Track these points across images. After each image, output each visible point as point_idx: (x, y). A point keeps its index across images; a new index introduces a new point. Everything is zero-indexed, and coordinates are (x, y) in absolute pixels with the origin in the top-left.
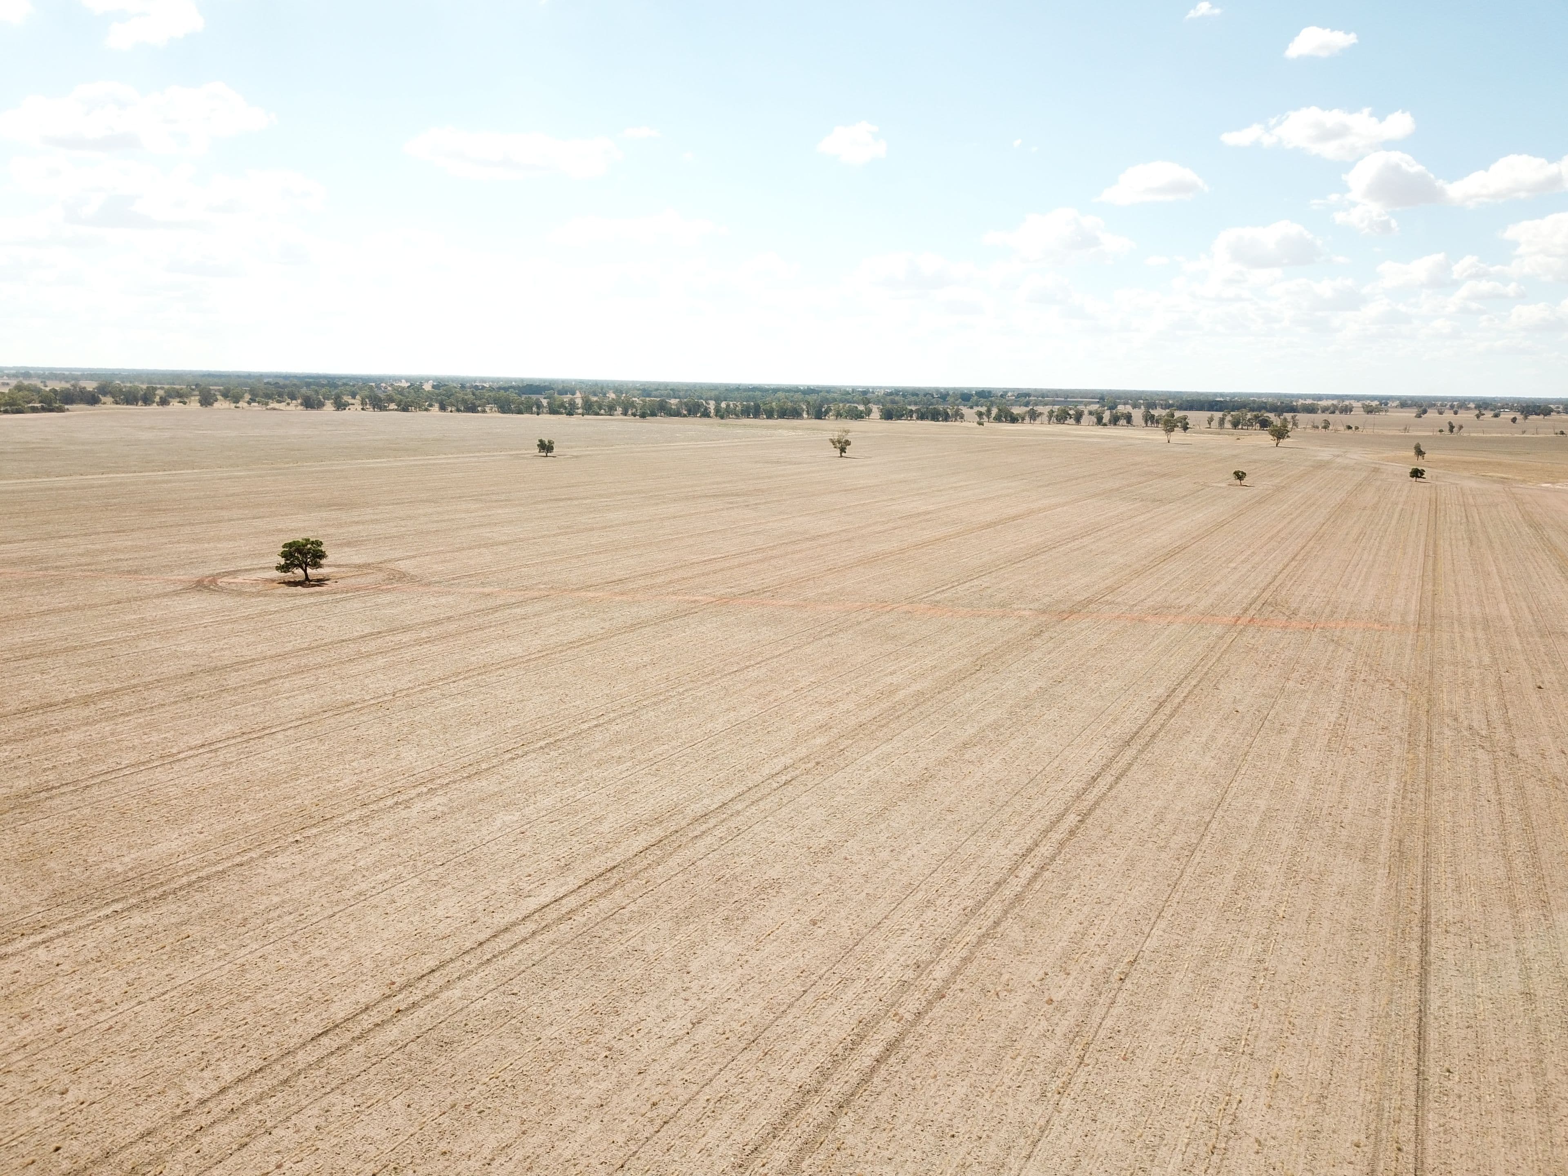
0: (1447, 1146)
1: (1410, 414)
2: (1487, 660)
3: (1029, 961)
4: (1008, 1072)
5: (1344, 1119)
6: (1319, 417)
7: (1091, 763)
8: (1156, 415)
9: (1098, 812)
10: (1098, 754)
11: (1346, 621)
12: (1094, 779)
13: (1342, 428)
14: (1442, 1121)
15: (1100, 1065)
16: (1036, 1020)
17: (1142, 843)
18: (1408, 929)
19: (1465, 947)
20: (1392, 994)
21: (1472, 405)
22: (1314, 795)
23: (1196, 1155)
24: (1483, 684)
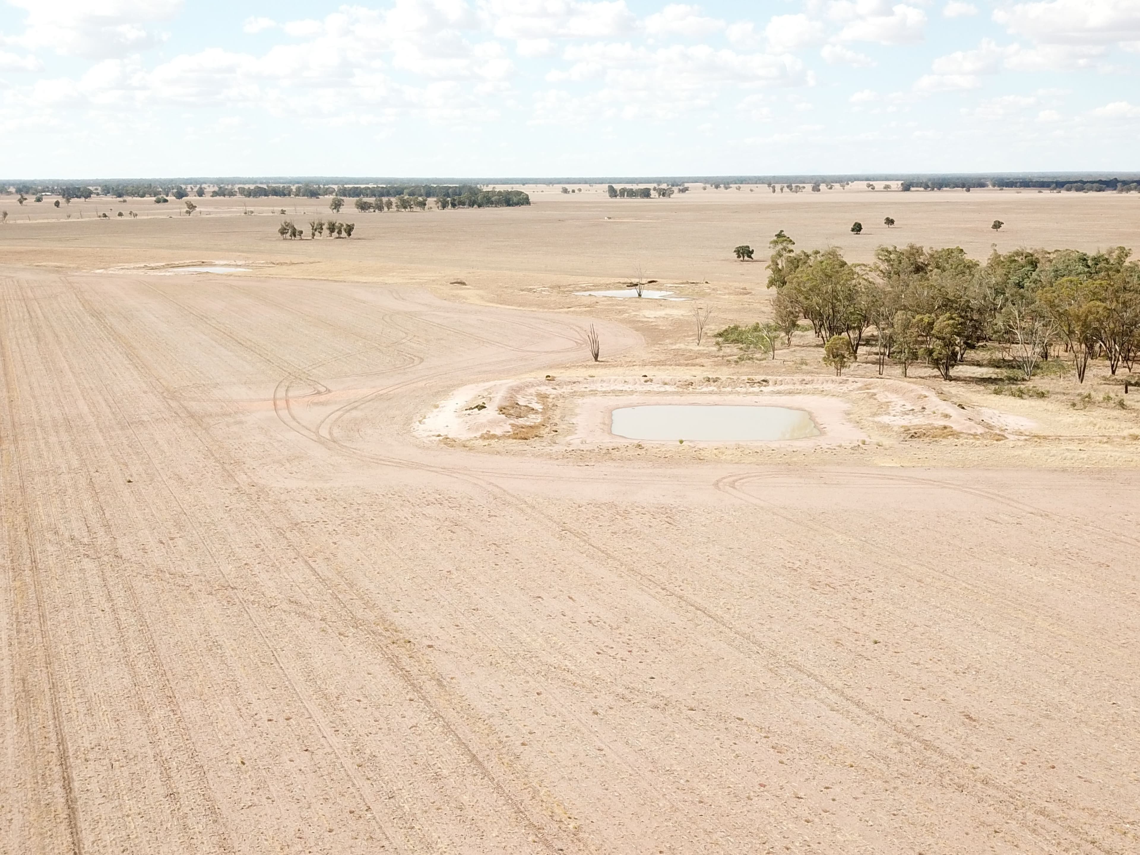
2: (75, 463)
18: (48, 772)
19: (107, 770)
20: (44, 848)
21: (12, 189)
24: (77, 489)
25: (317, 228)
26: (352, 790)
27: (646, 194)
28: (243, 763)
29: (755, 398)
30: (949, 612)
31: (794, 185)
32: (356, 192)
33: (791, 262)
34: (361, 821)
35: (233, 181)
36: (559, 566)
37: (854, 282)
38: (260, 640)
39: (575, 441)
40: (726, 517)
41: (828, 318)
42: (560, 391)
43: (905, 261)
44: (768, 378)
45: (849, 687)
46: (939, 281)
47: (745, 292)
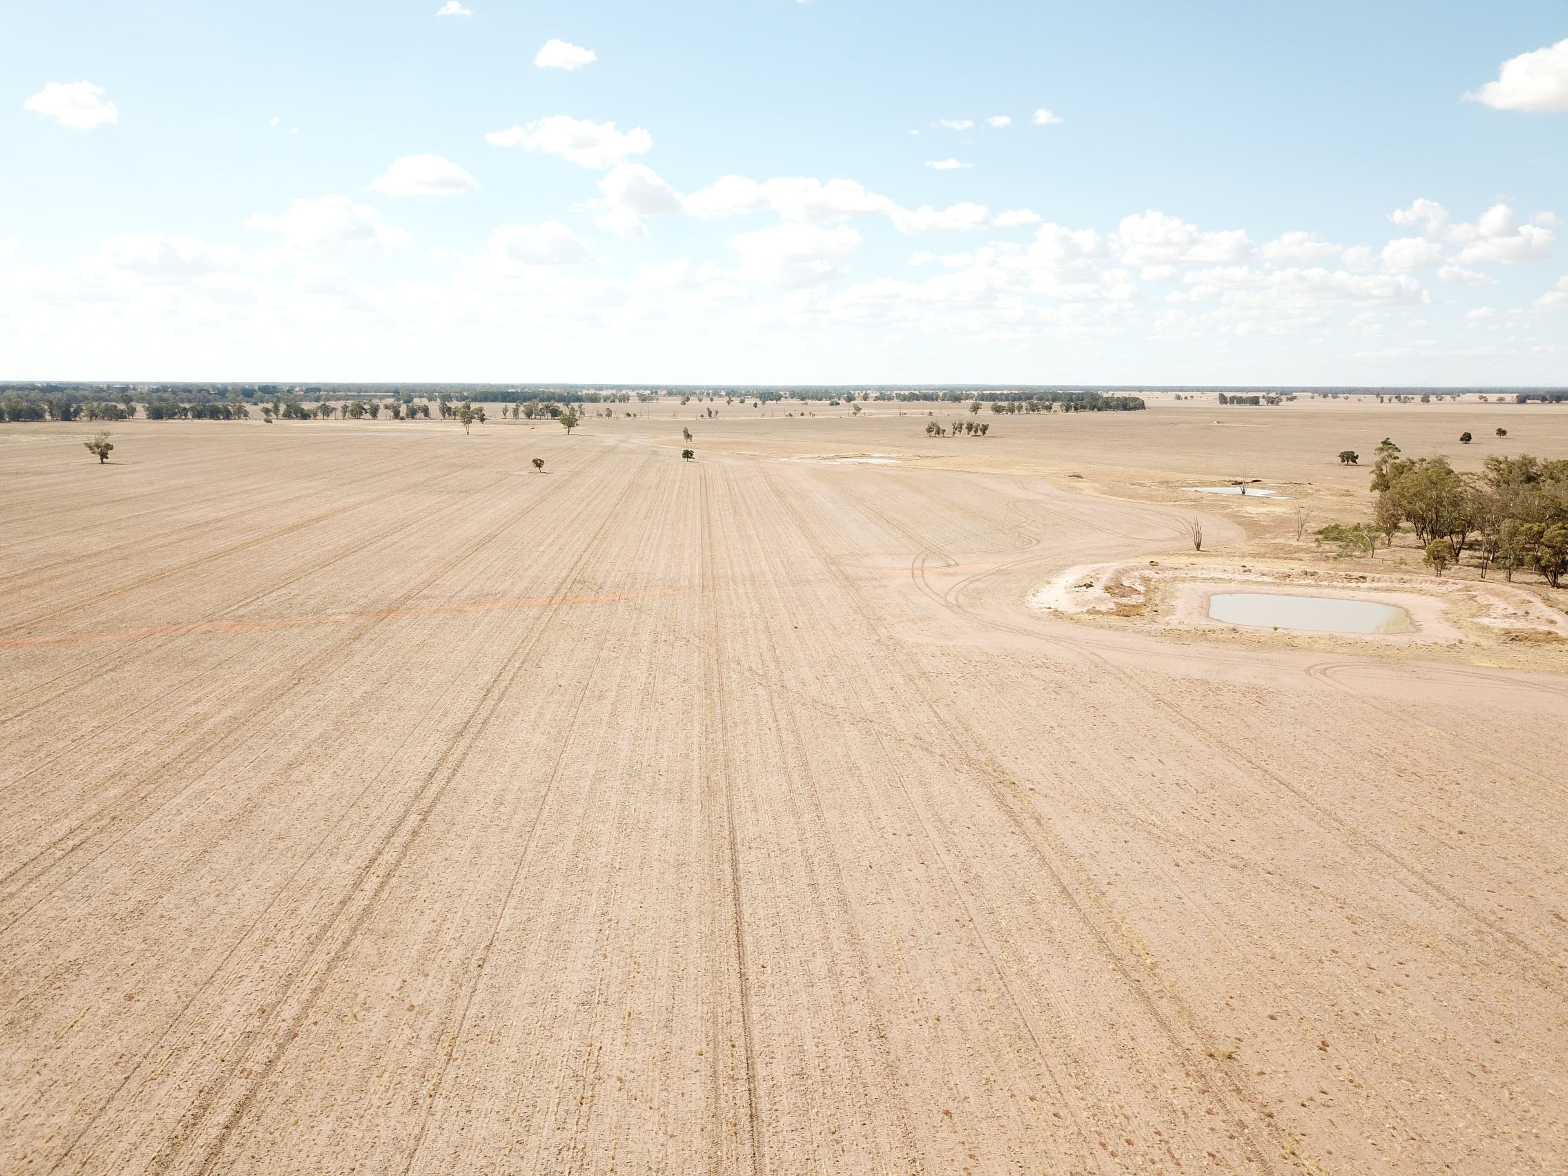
0: (769, 1031)
1: (677, 401)
2: (756, 611)
3: (384, 973)
4: (375, 1092)
5: (688, 1034)
6: (602, 406)
7: (426, 759)
8: (453, 407)
9: (439, 807)
10: (432, 750)
11: (645, 590)
12: (431, 775)
13: (623, 416)
14: (762, 1011)
15: (469, 1056)
16: (399, 1031)
17: (485, 828)
18: (721, 854)
19: (765, 858)
20: (714, 914)
21: (723, 393)
22: (634, 750)
23: (567, 1111)
24: (756, 631)
25: (958, 427)
26: (959, 902)
27: (1255, 401)
28: (871, 867)
29: (1352, 593)
30: (1543, 812)
31: (1402, 396)
32: (992, 398)
33: (1397, 468)
34: (964, 929)
35: (892, 388)
36: (1151, 732)
37: (1460, 489)
38: (890, 767)
39: (1174, 621)
40: (1315, 701)
41: (1430, 522)
42: (1162, 576)
43: (1516, 471)
44: (1366, 575)
45: (1430, 871)
46: (1553, 491)
47: (1348, 493)
